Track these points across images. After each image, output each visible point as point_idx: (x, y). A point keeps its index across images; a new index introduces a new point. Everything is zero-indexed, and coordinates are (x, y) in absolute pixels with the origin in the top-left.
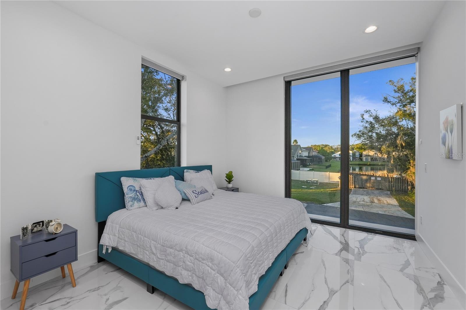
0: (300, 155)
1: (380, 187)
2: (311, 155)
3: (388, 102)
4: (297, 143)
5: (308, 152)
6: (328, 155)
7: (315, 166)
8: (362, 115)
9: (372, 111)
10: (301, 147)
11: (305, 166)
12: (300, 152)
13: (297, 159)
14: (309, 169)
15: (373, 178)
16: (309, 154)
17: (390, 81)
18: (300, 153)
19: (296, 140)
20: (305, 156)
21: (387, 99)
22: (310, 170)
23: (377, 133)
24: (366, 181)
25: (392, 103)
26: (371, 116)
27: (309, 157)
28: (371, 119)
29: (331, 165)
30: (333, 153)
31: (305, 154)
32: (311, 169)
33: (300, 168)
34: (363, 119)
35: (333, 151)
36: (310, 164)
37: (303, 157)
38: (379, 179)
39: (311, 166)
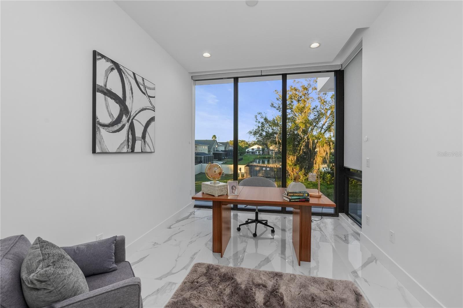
0: (216, 150)
1: (269, 176)
2: (228, 150)
3: (274, 107)
4: (216, 138)
5: (224, 147)
6: (242, 149)
7: (229, 160)
8: (256, 116)
9: (263, 113)
10: (218, 142)
11: (220, 160)
12: (217, 146)
13: (213, 153)
14: (222, 162)
15: (264, 169)
16: (225, 148)
17: (276, 91)
18: (217, 148)
19: (215, 136)
20: (221, 151)
21: (273, 105)
22: (223, 164)
23: (266, 132)
24: (259, 171)
25: (277, 108)
26: (262, 117)
27: (225, 151)
28: (262, 120)
29: (242, 158)
30: (247, 148)
31: (222, 148)
32: (224, 162)
33: (214, 162)
34: (257, 120)
35: (247, 146)
36: (225, 158)
37: (219, 151)
38: (268, 169)
39: (225, 160)
